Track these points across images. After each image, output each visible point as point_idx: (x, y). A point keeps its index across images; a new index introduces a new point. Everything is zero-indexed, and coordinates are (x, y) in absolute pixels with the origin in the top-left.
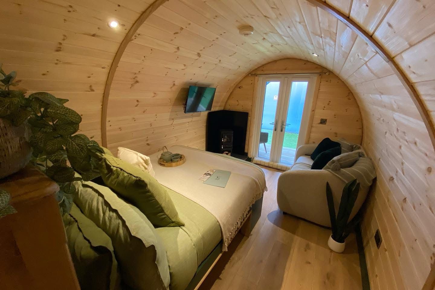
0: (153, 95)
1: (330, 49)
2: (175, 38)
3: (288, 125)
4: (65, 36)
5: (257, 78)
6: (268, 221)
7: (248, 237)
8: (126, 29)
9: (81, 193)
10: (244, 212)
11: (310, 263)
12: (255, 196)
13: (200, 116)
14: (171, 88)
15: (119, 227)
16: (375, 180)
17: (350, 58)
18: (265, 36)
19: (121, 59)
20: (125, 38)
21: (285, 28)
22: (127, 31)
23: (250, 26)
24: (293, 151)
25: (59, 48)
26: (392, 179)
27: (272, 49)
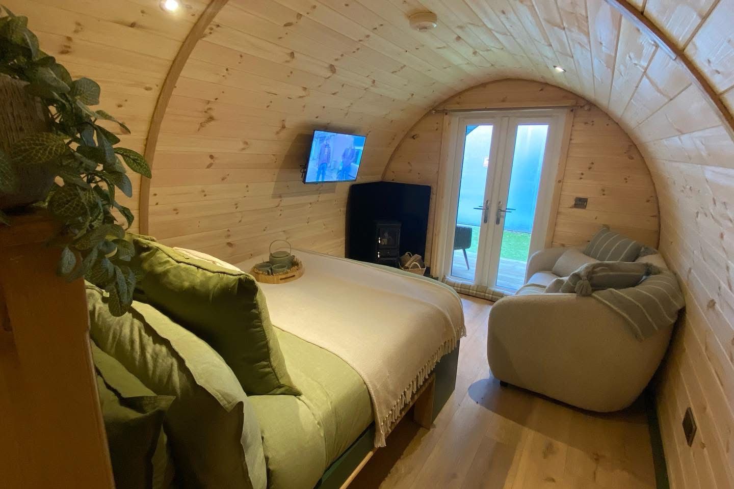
0: (242, 146)
1: (582, 53)
2: (287, 34)
3: (510, 211)
4: (79, 24)
5: (446, 117)
6: (470, 399)
7: (429, 429)
8: (193, 15)
9: (99, 314)
10: (420, 373)
11: (553, 480)
12: (443, 344)
13: (334, 192)
14: (278, 133)
15: (171, 370)
16: (681, 313)
17: (619, 67)
18: (459, 32)
19: (183, 73)
20: (190, 33)
21: (497, 15)
22: (194, 20)
23: (431, 12)
24: (523, 265)
25: (66, 46)
26: (712, 304)
27: (475, 59)
